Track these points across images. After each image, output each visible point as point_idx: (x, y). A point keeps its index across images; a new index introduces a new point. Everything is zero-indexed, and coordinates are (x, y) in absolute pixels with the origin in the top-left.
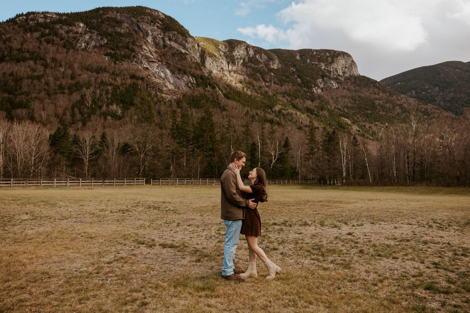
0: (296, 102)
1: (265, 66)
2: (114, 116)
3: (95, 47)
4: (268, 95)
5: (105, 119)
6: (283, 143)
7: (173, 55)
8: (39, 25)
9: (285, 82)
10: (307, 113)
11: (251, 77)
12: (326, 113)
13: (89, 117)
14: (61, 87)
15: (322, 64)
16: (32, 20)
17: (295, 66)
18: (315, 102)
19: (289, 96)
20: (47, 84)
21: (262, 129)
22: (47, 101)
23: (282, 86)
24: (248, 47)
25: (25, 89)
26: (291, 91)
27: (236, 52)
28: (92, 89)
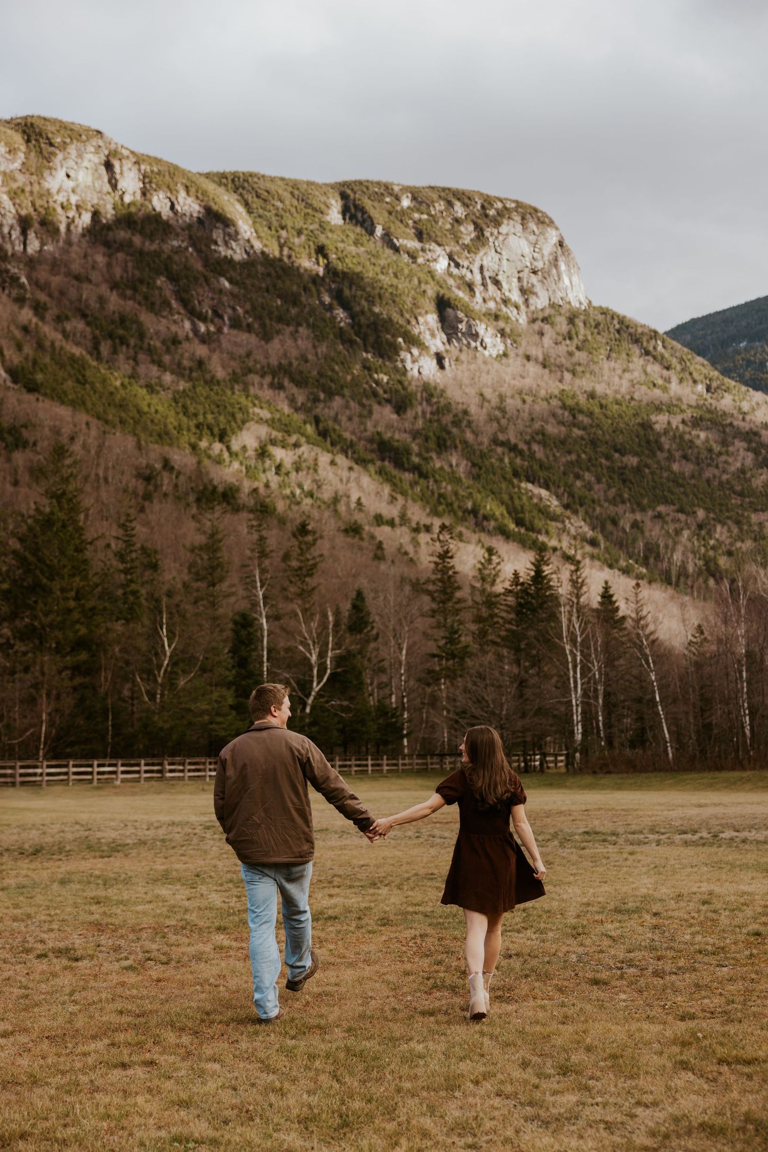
0: (332, 413)
1: (194, 245)
4: (208, 376)
9: (280, 319)
10: (378, 463)
11: (129, 292)
12: (457, 462)
15: (439, 250)
17: (320, 250)
18: (410, 414)
19: (298, 384)
23: (266, 337)
24: (112, 155)
26: (306, 361)
27: (61, 174)
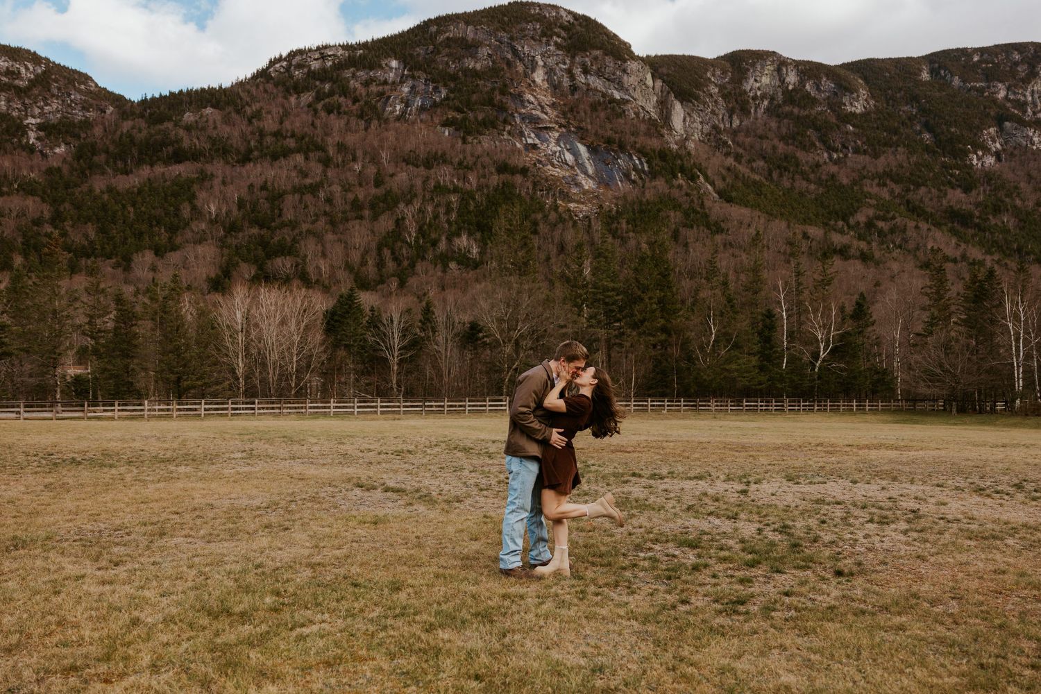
0: (919, 197)
1: (831, 108)
2: (465, 261)
3: (422, 109)
4: (837, 184)
5: (445, 268)
6: (849, 309)
7: (594, 107)
8: (312, 75)
9: (885, 144)
10: (950, 225)
11: (790, 141)
12: (1008, 220)
13: (412, 265)
14: (356, 205)
15: (1000, 85)
16: (299, 66)
17: (914, 99)
18: (974, 193)
19: (896, 182)
20: (329, 201)
21: (796, 276)
22: (330, 237)
23: (876, 156)
24: (781, 63)
25: (289, 215)
26: (902, 167)
27: (752, 80)
28: (417, 204)
